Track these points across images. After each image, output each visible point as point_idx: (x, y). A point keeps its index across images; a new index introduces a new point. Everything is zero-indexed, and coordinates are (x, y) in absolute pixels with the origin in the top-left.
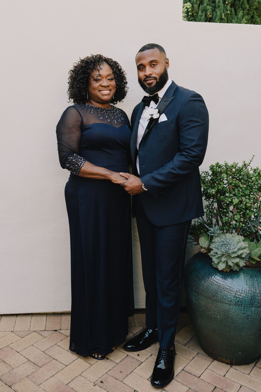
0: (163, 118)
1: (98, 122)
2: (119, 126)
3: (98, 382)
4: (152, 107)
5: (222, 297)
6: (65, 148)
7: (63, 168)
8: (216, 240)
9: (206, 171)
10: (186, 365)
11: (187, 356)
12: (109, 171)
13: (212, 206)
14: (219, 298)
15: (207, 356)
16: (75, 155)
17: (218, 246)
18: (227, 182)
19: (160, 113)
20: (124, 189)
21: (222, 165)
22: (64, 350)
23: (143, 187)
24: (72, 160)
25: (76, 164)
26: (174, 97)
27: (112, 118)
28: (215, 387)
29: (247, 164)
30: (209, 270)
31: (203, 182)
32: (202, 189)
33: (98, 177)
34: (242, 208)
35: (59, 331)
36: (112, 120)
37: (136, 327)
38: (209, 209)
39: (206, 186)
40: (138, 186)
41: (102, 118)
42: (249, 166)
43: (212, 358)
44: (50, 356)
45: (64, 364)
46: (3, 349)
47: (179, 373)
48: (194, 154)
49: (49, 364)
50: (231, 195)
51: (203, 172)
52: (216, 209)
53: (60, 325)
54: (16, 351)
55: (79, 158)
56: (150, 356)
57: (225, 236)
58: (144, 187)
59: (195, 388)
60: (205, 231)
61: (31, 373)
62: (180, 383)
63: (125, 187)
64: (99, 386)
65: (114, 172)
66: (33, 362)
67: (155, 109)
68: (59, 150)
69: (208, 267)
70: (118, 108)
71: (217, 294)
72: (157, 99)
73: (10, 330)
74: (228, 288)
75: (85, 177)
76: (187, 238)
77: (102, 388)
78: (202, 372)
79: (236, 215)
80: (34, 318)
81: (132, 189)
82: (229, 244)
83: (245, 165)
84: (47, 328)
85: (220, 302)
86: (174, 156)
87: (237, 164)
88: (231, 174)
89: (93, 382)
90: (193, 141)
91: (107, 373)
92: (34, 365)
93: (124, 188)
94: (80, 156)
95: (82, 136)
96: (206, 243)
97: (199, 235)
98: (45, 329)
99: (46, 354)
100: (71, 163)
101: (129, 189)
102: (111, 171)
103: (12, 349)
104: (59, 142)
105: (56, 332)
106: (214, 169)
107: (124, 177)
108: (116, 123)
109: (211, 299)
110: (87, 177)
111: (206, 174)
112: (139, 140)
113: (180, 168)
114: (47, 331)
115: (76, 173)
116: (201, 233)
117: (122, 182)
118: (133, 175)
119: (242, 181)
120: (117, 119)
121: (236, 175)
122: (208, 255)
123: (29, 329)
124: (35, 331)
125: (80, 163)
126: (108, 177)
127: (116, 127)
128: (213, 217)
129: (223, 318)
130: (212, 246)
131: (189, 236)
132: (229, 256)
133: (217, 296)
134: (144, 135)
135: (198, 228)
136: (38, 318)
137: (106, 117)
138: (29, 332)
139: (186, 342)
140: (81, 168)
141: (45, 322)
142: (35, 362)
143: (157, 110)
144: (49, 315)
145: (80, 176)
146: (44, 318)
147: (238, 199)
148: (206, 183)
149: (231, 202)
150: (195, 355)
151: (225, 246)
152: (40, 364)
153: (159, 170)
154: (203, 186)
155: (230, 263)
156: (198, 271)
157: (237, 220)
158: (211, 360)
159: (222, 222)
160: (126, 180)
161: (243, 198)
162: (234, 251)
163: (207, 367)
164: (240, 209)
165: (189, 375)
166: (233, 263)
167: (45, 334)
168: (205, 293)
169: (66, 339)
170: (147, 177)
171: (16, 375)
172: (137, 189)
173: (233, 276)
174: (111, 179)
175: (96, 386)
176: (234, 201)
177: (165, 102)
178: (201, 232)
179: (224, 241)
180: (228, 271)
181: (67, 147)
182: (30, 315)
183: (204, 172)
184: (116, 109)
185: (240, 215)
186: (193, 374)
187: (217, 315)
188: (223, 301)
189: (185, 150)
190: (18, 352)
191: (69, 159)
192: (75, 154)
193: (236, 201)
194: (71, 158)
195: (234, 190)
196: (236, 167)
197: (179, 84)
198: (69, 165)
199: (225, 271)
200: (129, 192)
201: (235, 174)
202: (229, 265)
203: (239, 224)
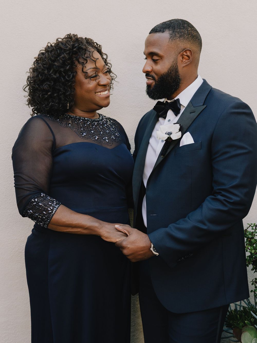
0: (188, 139)
1: (79, 140)
2: (113, 146)
4: (169, 120)
6: (25, 184)
7: (24, 216)
9: (255, 224)
12: (97, 222)
16: (42, 196)
19: (183, 130)
20: (121, 252)
23: (152, 249)
24: (38, 203)
25: (44, 211)
26: (205, 106)
27: (102, 133)
31: (250, 241)
32: (248, 254)
33: (79, 231)
36: (101, 137)
39: (254, 249)
40: (144, 247)
41: (85, 134)
48: (235, 199)
51: (250, 226)
55: (50, 201)
58: (154, 250)
60: (251, 322)
63: (123, 248)
65: (105, 223)
67: (174, 124)
68: (17, 187)
70: (109, 118)
72: (178, 107)
75: (59, 231)
76: (222, 331)
81: (134, 253)
86: (203, 201)
90: (234, 177)
93: (121, 249)
94: (51, 197)
95: (54, 164)
96: (252, 342)
97: (241, 328)
100: (36, 208)
101: (130, 253)
102: (101, 222)
104: (18, 175)
107: (122, 232)
108: (107, 141)
110: (62, 231)
111: (254, 228)
112: (148, 171)
113: (212, 221)
115: (44, 224)
116: (245, 325)
117: (118, 240)
118: (136, 230)
120: (109, 135)
125: (51, 209)
126: (95, 231)
127: (109, 147)
131: (225, 328)
134: (156, 165)
135: (241, 316)
137: (92, 132)
140: (52, 217)
143: (178, 126)
145: (49, 229)
148: (254, 244)
153: (178, 222)
154: (249, 248)
160: (124, 238)
170: (160, 233)
172: (142, 252)
174: (100, 235)
177: (191, 113)
178: (245, 323)
181: (30, 183)
183: (252, 225)
184: (107, 119)
189: (221, 193)
191: (33, 202)
192: (42, 194)
194: (36, 200)
197: (214, 84)
198: (32, 211)
200: (129, 257)
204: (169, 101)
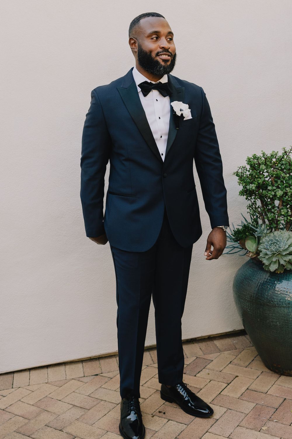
3: (157, 413)
5: (279, 301)
8: (264, 240)
9: (243, 166)
10: (250, 384)
11: (250, 376)
13: (255, 205)
14: (276, 303)
15: (272, 373)
17: (267, 245)
18: (268, 174)
21: (260, 156)
22: (111, 391)
28: (284, 399)
29: (288, 151)
30: (261, 275)
31: (241, 178)
34: (288, 200)
35: (101, 375)
37: (188, 358)
38: (252, 208)
39: (245, 183)
42: (291, 153)
43: (279, 374)
44: (96, 399)
45: (115, 403)
46: (43, 400)
47: (244, 392)
49: (97, 406)
50: (274, 188)
51: (240, 168)
52: (260, 208)
53: (100, 369)
54: (57, 399)
56: (209, 382)
57: (273, 234)
59: (263, 402)
60: (250, 233)
61: (80, 416)
62: (246, 401)
64: (158, 416)
66: (79, 406)
69: (260, 272)
71: (273, 298)
73: (44, 382)
74: (284, 290)
77: (162, 418)
78: (269, 388)
79: (283, 209)
80: (68, 367)
82: (278, 241)
83: (285, 152)
84: (86, 374)
85: (277, 307)
87: (277, 153)
88: (272, 165)
89: (151, 413)
91: (164, 404)
92: (81, 409)
96: (254, 247)
97: (244, 239)
98: (84, 375)
99: (92, 397)
103: (52, 398)
105: (98, 376)
106: (251, 162)
109: (268, 305)
111: (243, 169)
114: (87, 376)
119: (285, 171)
121: (278, 166)
122: (258, 258)
123: (66, 378)
124: (73, 379)
128: (259, 218)
129: (283, 324)
130: (261, 247)
132: (280, 254)
133: (273, 301)
135: (243, 231)
136: (73, 366)
138: (67, 381)
139: (247, 363)
141: (82, 369)
142: (82, 407)
144: (84, 361)
146: (80, 365)
147: (282, 191)
148: (244, 180)
149: (275, 195)
150: (259, 374)
151: (275, 245)
152: (88, 407)
154: (241, 183)
155: (282, 262)
156: (250, 279)
157: (284, 214)
158: (278, 376)
159: (269, 220)
161: (287, 189)
162: (285, 249)
163: (273, 383)
164: (286, 202)
165: (255, 392)
166: (285, 261)
167: (85, 380)
168: (260, 301)
169: (110, 381)
171: (64, 420)
173: (288, 277)
175: (155, 416)
176: (277, 193)
178: (246, 235)
179: (272, 239)
180: (282, 272)
182: (63, 365)
185: (287, 209)
186: (259, 391)
187: (277, 322)
188: (281, 305)
190: (60, 400)
193: (280, 193)
195: (276, 182)
196: (276, 156)
199: (279, 273)
201: (276, 165)
202: (282, 264)
203: (287, 218)
204: (154, 83)
